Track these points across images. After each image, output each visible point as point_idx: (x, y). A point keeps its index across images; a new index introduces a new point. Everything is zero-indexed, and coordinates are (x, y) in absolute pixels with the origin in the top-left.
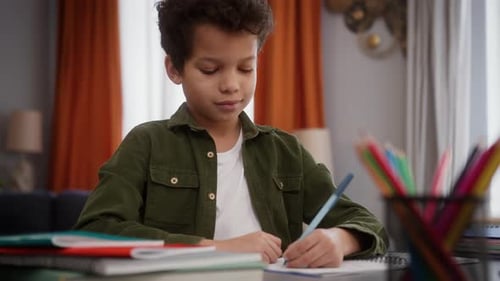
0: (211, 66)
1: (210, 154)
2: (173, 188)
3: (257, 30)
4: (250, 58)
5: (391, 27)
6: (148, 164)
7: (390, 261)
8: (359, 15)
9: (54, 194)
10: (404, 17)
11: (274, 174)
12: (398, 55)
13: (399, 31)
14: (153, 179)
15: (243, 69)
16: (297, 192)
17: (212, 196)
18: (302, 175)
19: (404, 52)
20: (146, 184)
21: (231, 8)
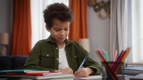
0: (57, 29)
1: (57, 48)
2: (47, 57)
3: (69, 21)
4: (68, 27)
5: (106, 11)
6: (41, 51)
7: (103, 76)
8: (97, 7)
9: (13, 56)
10: (109, 8)
11: (73, 54)
12: (108, 19)
13: (108, 11)
14: (42, 55)
15: (66, 30)
16: (79, 59)
17: (57, 59)
18: (80, 54)
19: (110, 18)
20: (40, 56)
21: (63, 16)
